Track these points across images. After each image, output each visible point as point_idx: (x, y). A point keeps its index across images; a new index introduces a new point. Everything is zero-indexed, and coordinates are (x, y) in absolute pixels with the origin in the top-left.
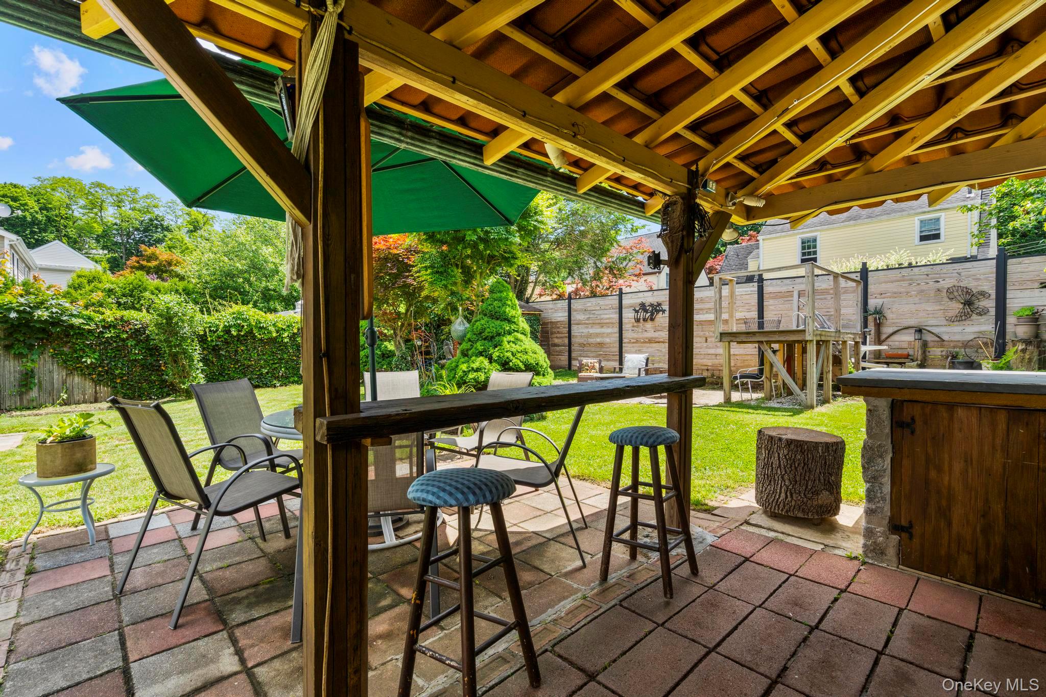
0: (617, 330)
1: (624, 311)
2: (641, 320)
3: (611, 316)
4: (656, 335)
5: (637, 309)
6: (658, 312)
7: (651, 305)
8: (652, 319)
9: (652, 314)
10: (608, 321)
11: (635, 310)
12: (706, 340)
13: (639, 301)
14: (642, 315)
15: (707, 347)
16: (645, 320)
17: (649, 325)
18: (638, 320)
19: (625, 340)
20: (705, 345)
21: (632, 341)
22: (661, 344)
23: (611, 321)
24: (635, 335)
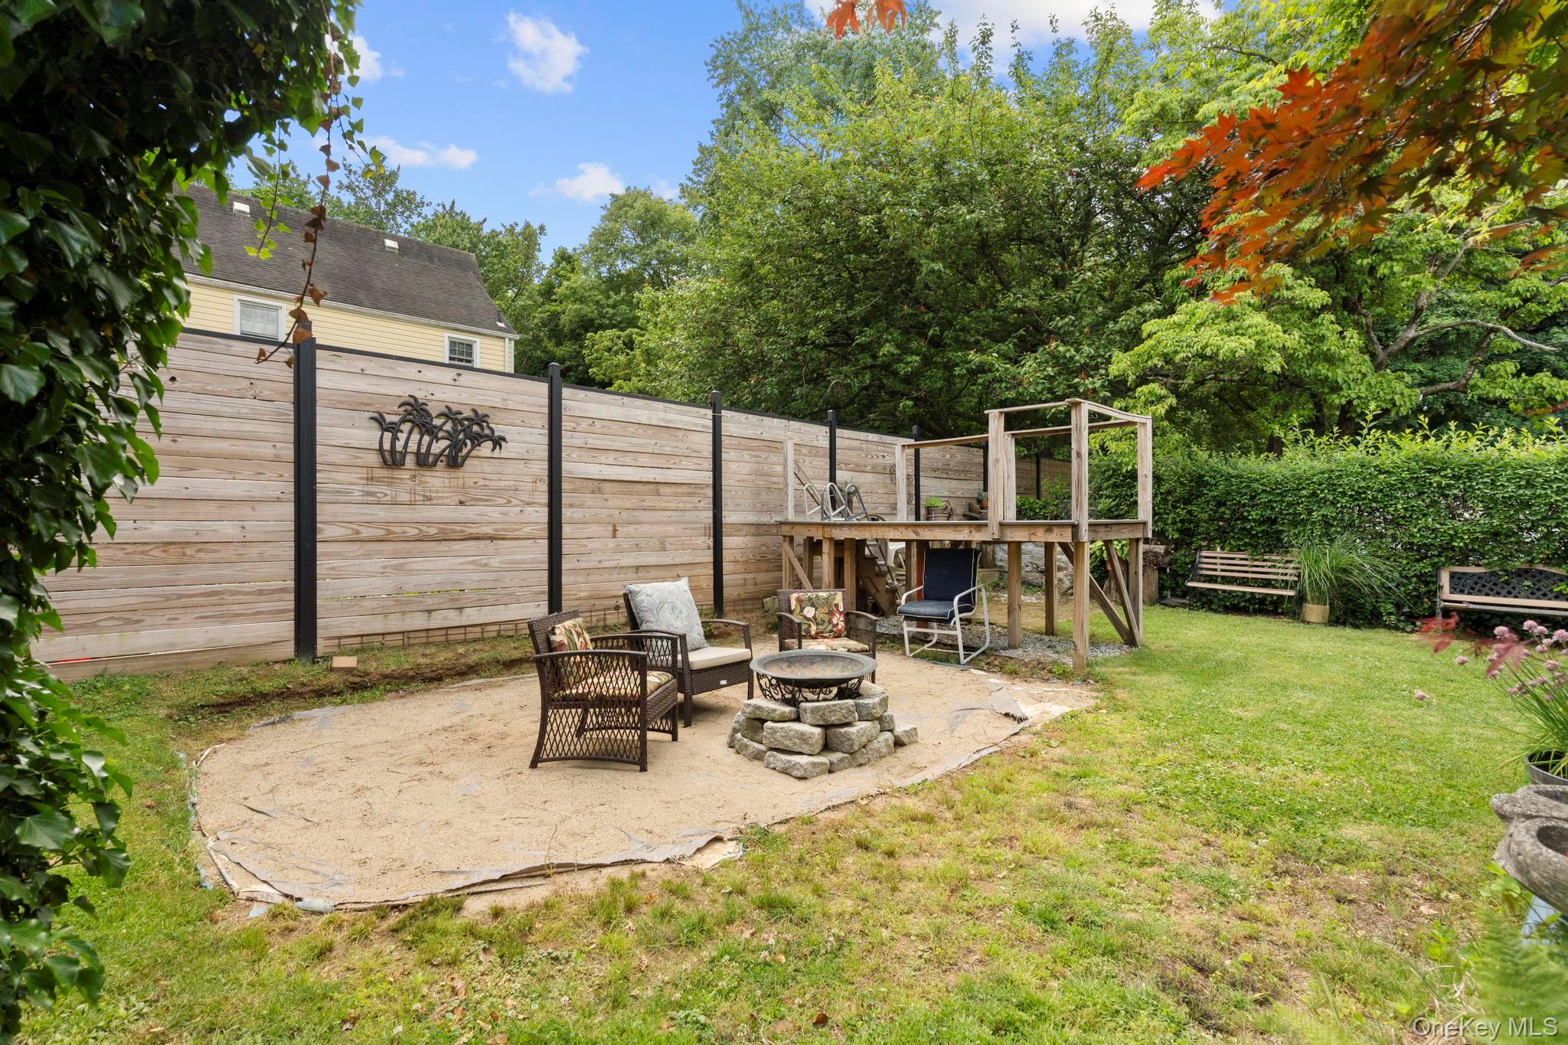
0: (284, 484)
1: (322, 416)
2: (410, 461)
3: (247, 427)
4: (469, 513)
5: (389, 418)
6: (477, 440)
7: (449, 414)
8: (454, 462)
9: (456, 446)
10: (225, 446)
11: (379, 420)
12: (615, 530)
13: (403, 391)
14: (411, 440)
15: (618, 550)
16: (424, 461)
17: (438, 479)
18: (392, 460)
19: (325, 531)
20: (612, 543)
21: (366, 532)
22: (482, 544)
23: (242, 448)
24: (381, 513)
